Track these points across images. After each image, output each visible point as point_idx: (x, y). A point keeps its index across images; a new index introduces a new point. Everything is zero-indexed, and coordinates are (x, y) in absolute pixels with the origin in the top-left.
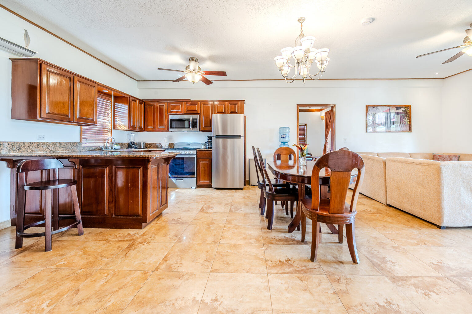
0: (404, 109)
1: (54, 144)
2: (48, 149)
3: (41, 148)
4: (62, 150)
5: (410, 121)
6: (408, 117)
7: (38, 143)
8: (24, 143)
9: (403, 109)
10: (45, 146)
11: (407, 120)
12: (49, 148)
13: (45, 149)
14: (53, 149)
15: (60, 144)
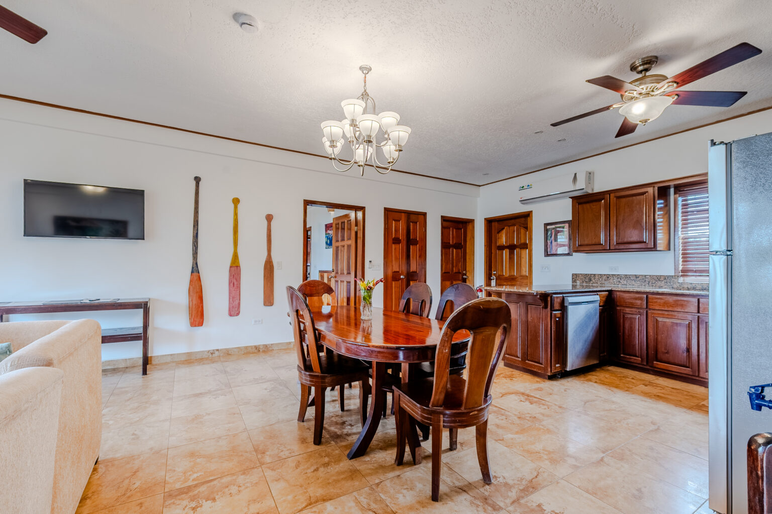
1: (627, 277)
2: (619, 282)
3: (611, 281)
4: (639, 285)
7: (608, 276)
8: (595, 275)
10: (616, 278)
12: (621, 281)
13: (615, 283)
14: (625, 282)
15: (637, 277)
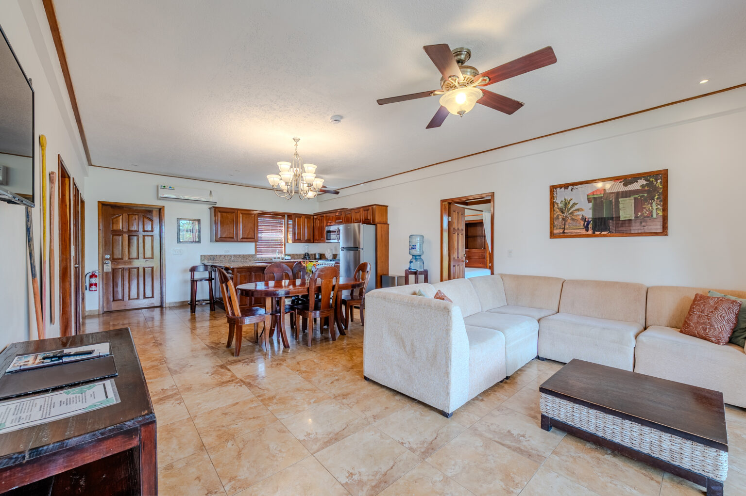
0: (645, 183)
5: (665, 209)
6: (657, 199)
9: (642, 182)
11: (655, 208)
